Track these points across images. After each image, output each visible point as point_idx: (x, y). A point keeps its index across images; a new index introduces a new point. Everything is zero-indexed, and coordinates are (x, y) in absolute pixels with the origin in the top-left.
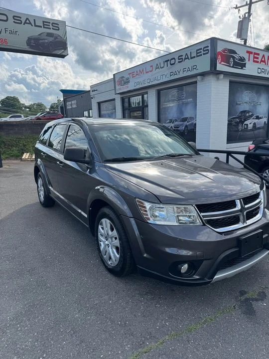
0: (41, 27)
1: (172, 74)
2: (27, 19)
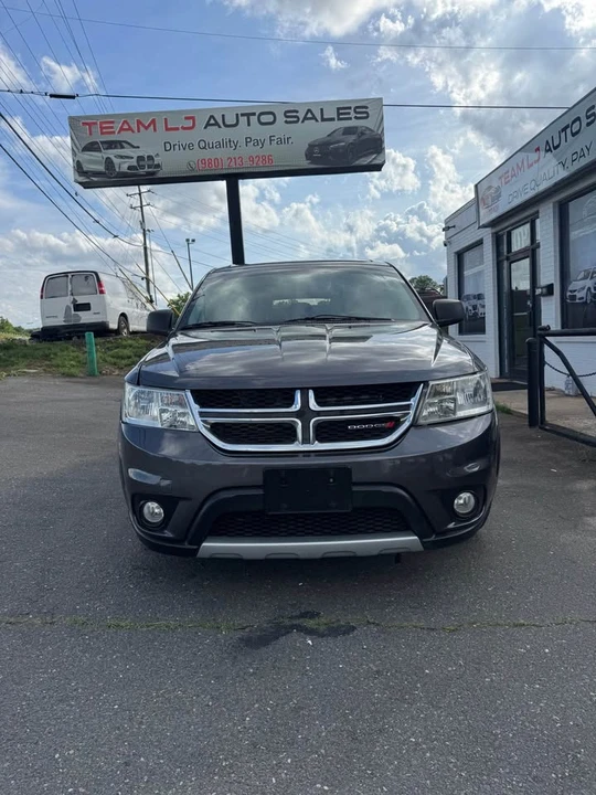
0: (333, 119)
1: (575, 157)
2: (309, 111)
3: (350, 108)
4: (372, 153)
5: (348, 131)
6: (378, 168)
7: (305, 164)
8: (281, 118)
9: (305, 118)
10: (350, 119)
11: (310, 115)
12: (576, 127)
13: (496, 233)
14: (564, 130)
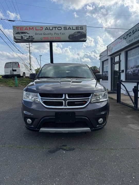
0: (75, 29)
1: (130, 41)
2: (69, 27)
3: (79, 27)
4: (84, 38)
5: (78, 32)
6: (85, 41)
7: (68, 39)
8: (63, 29)
9: (68, 29)
10: (79, 29)
11: (69, 28)
12: (130, 34)
13: (111, 57)
14: (127, 35)
